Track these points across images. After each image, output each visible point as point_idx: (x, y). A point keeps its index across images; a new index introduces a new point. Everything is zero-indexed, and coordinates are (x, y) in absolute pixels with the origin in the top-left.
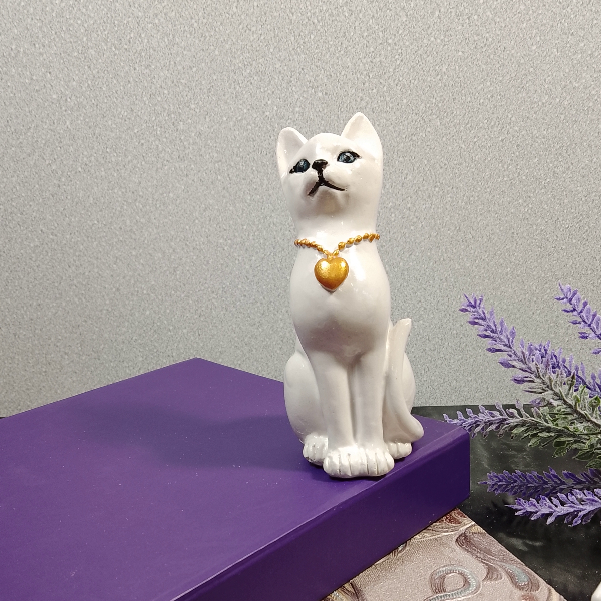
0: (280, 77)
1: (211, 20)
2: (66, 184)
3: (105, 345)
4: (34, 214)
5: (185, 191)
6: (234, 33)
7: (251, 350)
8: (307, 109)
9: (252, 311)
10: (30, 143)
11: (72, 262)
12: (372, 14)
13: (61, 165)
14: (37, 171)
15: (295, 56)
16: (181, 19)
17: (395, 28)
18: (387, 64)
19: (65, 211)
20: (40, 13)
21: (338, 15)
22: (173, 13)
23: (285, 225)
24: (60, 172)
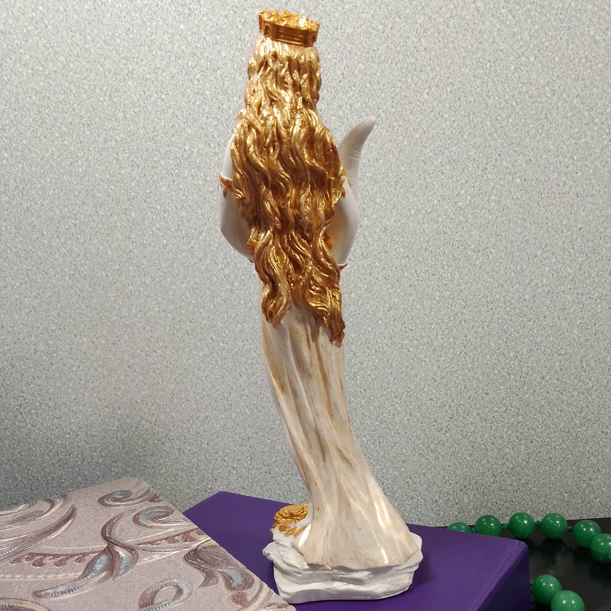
0: (475, 165)
1: (400, 110)
2: (240, 289)
3: (277, 457)
4: (205, 321)
5: (368, 290)
6: (424, 121)
7: (437, 458)
8: (503, 197)
9: (439, 415)
10: (202, 247)
11: (244, 371)
12: (577, 93)
13: (235, 269)
14: (208, 276)
15: (491, 142)
16: (367, 110)
17: (602, 107)
18: (593, 146)
19: (238, 317)
20: (217, 112)
21: (539, 96)
22: (359, 104)
23: (477, 321)
24: (233, 277)
